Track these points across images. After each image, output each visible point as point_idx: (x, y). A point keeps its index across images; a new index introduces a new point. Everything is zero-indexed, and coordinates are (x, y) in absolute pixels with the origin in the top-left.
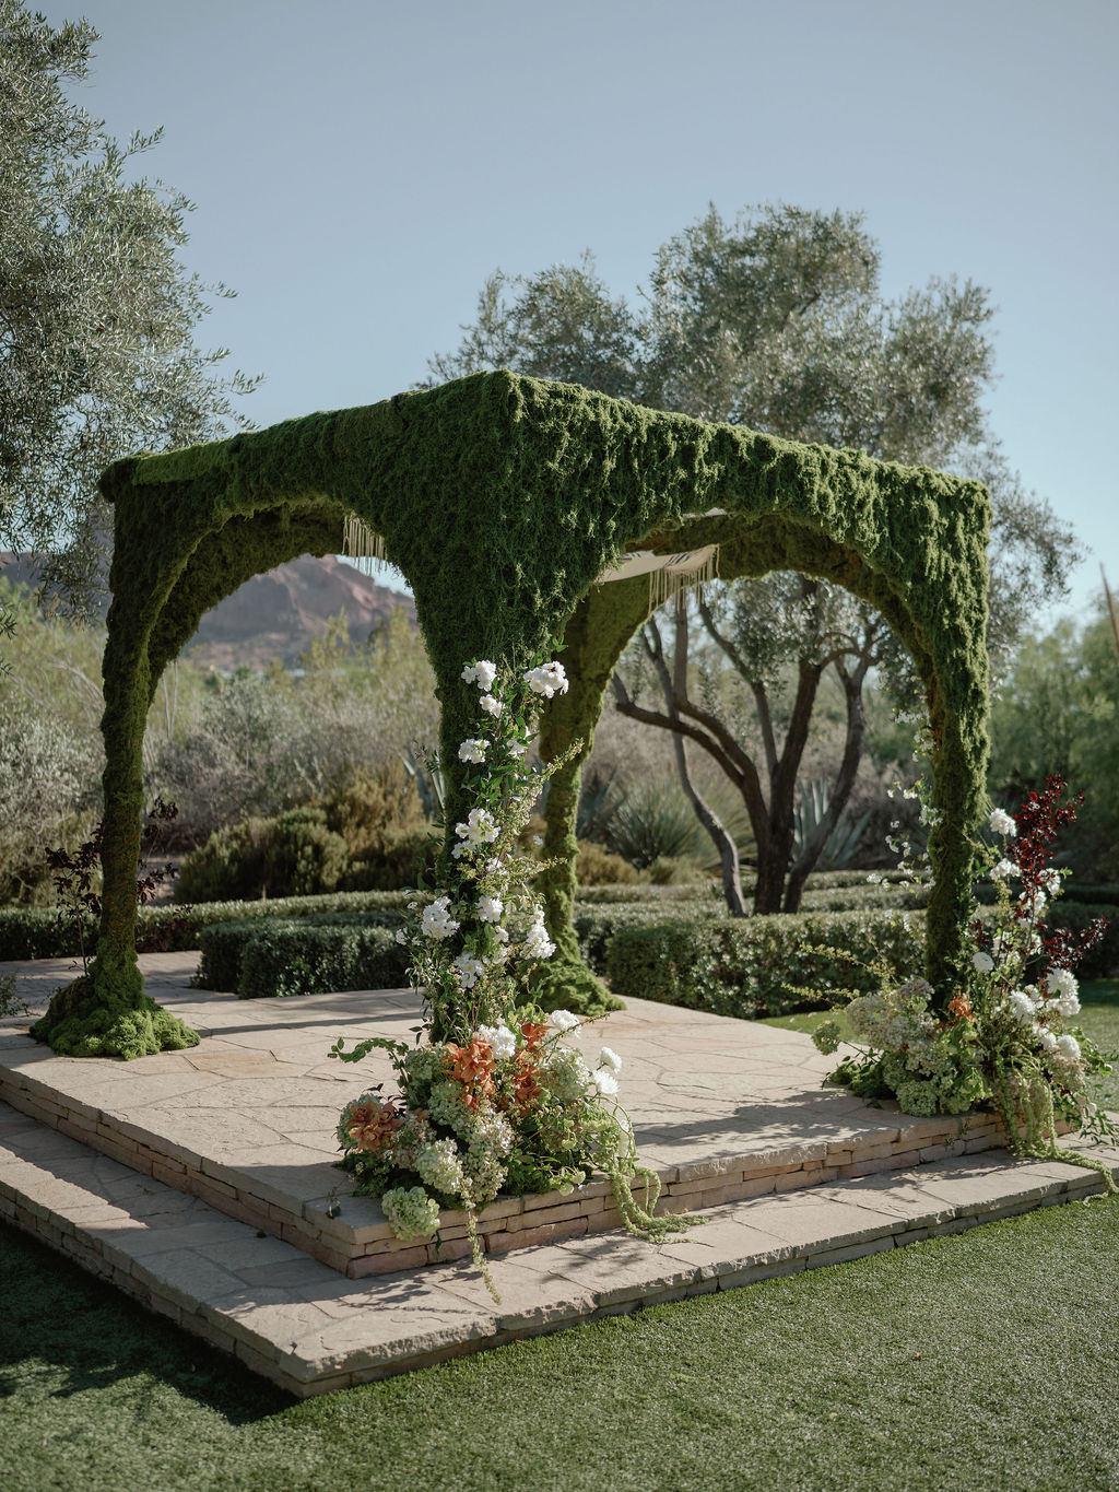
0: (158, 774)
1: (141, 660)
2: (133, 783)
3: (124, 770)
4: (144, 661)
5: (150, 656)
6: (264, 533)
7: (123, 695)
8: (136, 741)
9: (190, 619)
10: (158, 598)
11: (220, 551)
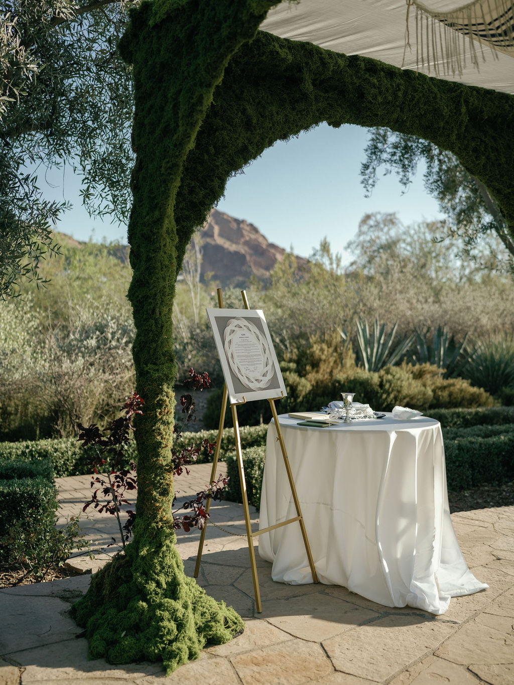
0: (191, 343)
1: (166, 221)
2: (164, 355)
3: (154, 341)
4: (169, 222)
5: (177, 221)
6: (285, 96)
7: (149, 259)
8: (165, 310)
9: (216, 182)
10: (180, 145)
11: (244, 111)
